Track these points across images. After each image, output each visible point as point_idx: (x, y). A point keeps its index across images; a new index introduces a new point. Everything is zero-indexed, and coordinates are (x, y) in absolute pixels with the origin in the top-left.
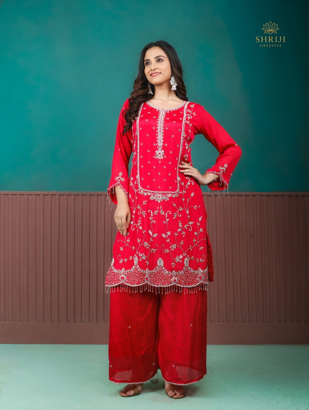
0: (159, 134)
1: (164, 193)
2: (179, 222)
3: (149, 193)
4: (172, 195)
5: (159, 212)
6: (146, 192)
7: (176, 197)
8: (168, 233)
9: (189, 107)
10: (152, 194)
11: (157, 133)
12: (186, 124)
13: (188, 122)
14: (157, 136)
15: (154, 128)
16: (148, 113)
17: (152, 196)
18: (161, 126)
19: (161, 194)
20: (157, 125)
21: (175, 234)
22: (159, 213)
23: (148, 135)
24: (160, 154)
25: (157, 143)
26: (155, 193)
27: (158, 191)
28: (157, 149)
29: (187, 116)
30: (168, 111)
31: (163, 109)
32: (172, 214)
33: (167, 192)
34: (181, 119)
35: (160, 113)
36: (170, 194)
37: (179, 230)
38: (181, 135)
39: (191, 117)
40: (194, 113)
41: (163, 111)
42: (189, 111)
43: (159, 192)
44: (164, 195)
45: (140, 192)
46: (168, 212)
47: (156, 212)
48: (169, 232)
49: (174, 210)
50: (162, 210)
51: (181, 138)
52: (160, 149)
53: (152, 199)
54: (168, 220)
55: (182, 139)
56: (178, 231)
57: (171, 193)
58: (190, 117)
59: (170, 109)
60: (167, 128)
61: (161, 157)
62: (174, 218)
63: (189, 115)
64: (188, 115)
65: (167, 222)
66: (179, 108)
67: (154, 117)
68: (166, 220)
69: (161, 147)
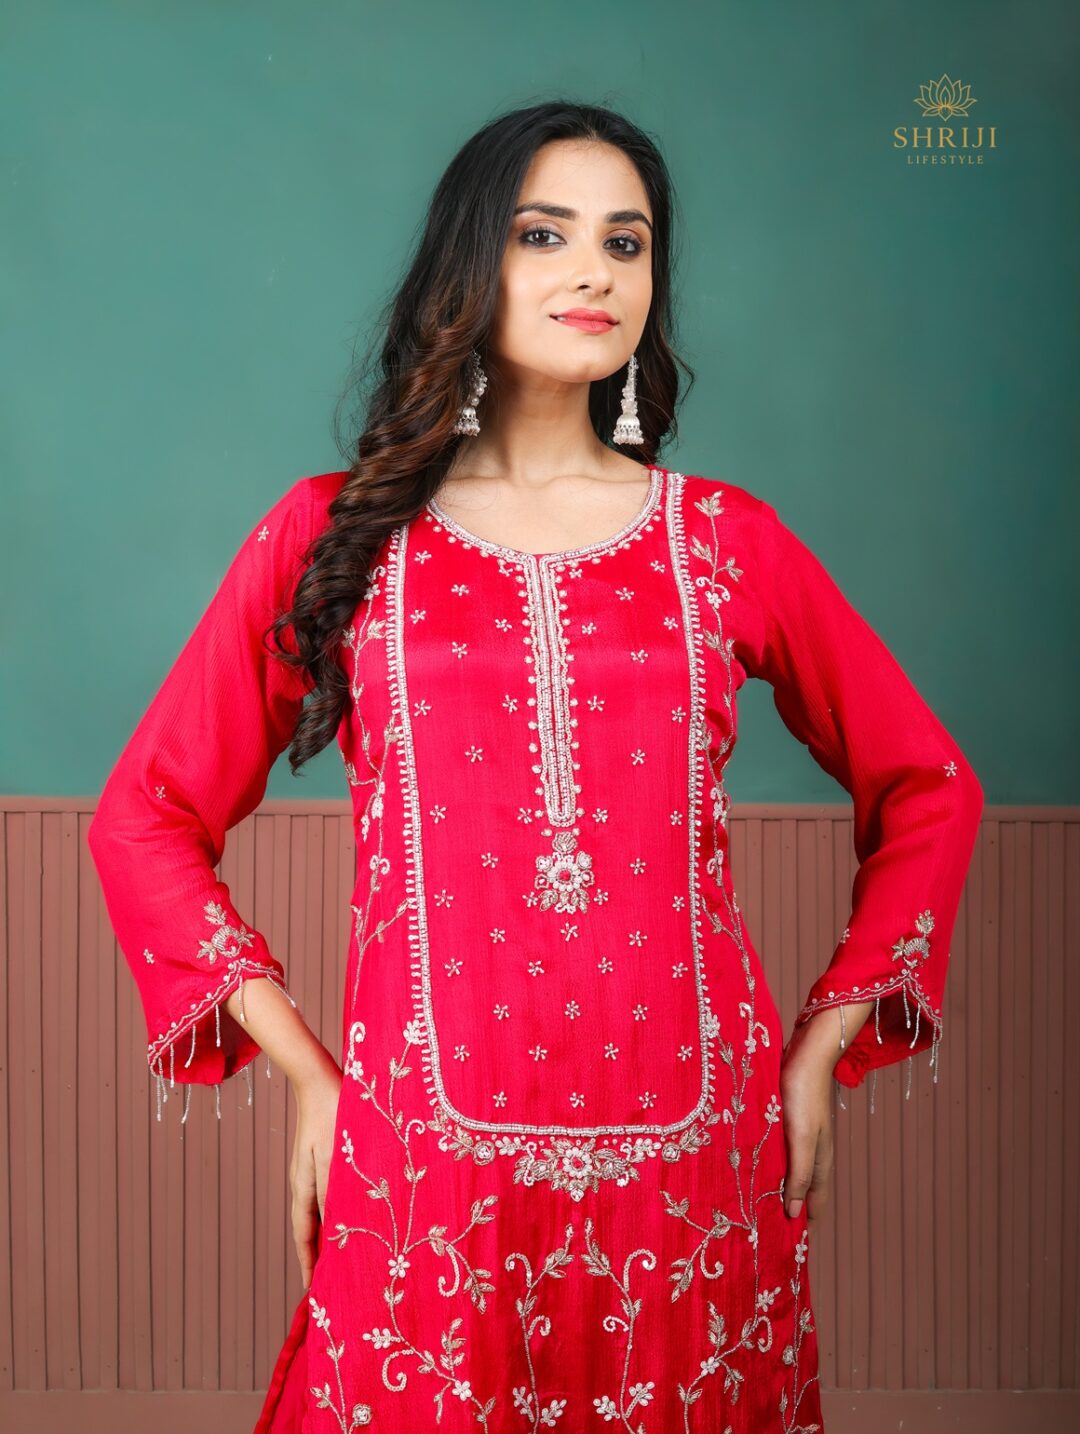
0: (547, 742)
1: (610, 1137)
2: (712, 1309)
3: (509, 1139)
4: (658, 1144)
5: (577, 1258)
6: (486, 1135)
7: (684, 1154)
8: (632, 1391)
10: (526, 1148)
11: (534, 736)
14: (537, 758)
15: (511, 705)
16: (455, 589)
17: (528, 1161)
18: (557, 688)
19: (585, 1147)
20: (531, 679)
21: (682, 1394)
22: (577, 1268)
23: (476, 755)
24: (564, 876)
25: (539, 803)
26: (546, 1138)
28: (547, 849)
29: (700, 594)
30: (574, 564)
33: (628, 1130)
34: (670, 623)
36: (648, 1141)
37: (709, 1366)
38: (686, 744)
39: (719, 592)
40: (731, 562)
41: (543, 567)
42: (702, 551)
43: (571, 1132)
44: (610, 1146)
45: (449, 1141)
46: (635, 1254)
47: (555, 1262)
48: (639, 1385)
49: (675, 1241)
50: (593, 1248)
51: (687, 766)
52: (564, 843)
53: (529, 1182)
54: (634, 1308)
55: (693, 767)
56: (704, 1373)
57: (656, 1136)
58: (716, 596)
59: (583, 552)
60: (596, 704)
61: (575, 898)
62: (675, 1295)
63: (708, 587)
64: (700, 582)
65: (628, 1321)
66: (638, 537)
68: (625, 1307)
69: (569, 829)
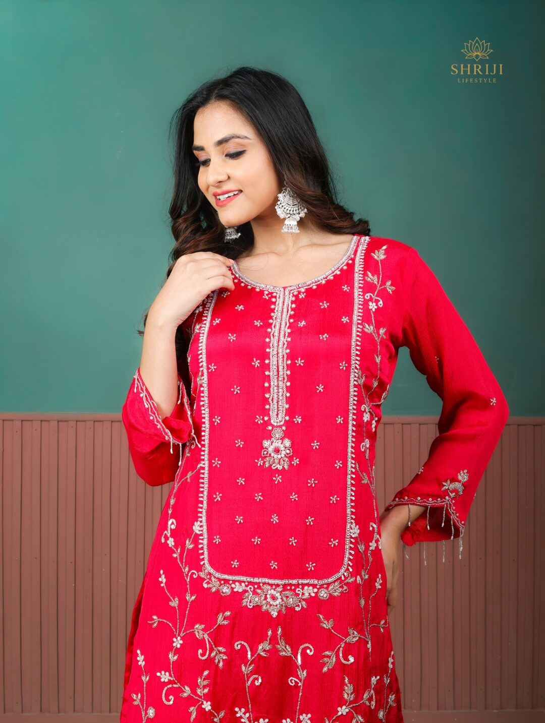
0: (274, 382)
1: (291, 585)
2: (346, 680)
3: (239, 584)
4: (316, 590)
5: (274, 647)
6: (227, 581)
7: (331, 596)
8: (301, 718)
9: (369, 264)
10: (248, 589)
11: (268, 379)
12: (364, 336)
13: (369, 329)
14: (268, 390)
15: (257, 363)
16: (237, 307)
17: (249, 596)
18: (280, 354)
19: (280, 589)
20: (268, 350)
22: (274, 652)
23: (237, 390)
24: (277, 451)
25: (266, 413)
26: (258, 584)
27: (270, 578)
28: (269, 436)
29: (366, 303)
30: (303, 290)
31: (284, 288)
32: (318, 655)
33: (301, 581)
34: (345, 320)
35: (274, 303)
36: (311, 588)
37: (343, 710)
38: (348, 381)
39: (377, 301)
40: (389, 283)
41: (287, 293)
42: (372, 278)
44: (291, 589)
45: (208, 583)
46: (303, 646)
47: (263, 647)
48: (304, 715)
50: (282, 642)
51: (348, 392)
52: (278, 433)
53: (250, 606)
54: (303, 674)
55: (352, 393)
56: (340, 714)
57: (314, 586)
58: (374, 304)
59: (308, 283)
60: (300, 362)
61: (282, 462)
62: (325, 669)
63: (371, 299)
64: (368, 296)
65: (300, 680)
66: (338, 273)
67: (258, 323)
68: (299, 673)
69: (280, 427)
